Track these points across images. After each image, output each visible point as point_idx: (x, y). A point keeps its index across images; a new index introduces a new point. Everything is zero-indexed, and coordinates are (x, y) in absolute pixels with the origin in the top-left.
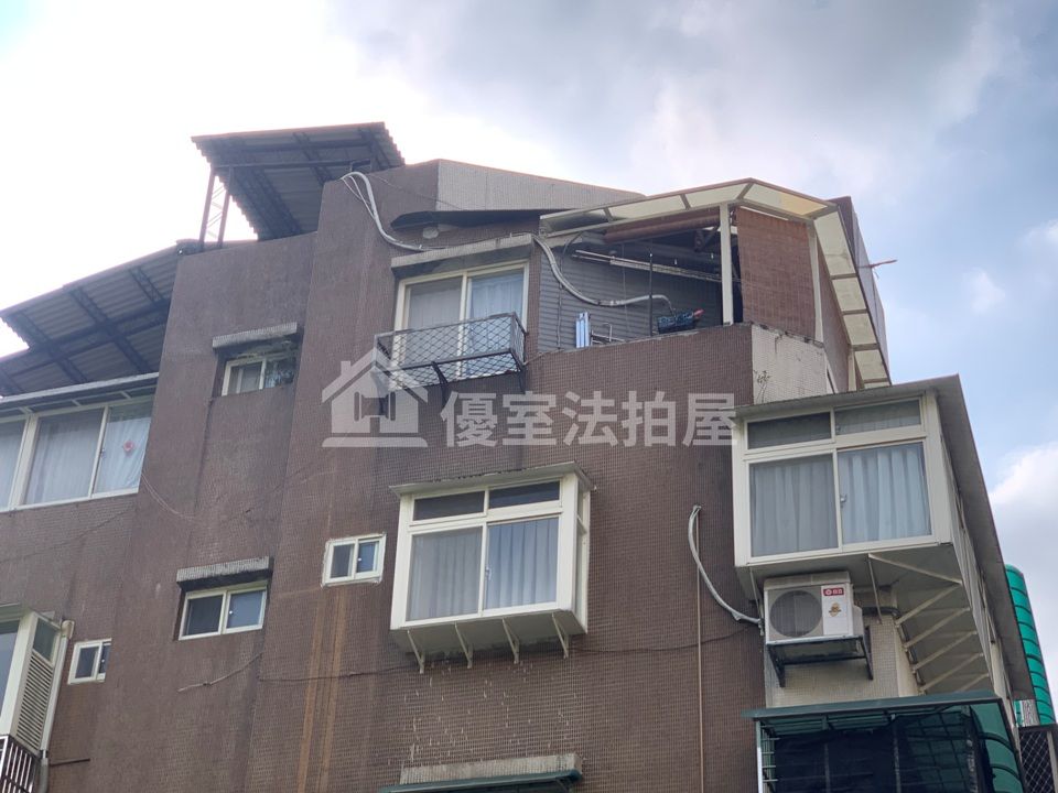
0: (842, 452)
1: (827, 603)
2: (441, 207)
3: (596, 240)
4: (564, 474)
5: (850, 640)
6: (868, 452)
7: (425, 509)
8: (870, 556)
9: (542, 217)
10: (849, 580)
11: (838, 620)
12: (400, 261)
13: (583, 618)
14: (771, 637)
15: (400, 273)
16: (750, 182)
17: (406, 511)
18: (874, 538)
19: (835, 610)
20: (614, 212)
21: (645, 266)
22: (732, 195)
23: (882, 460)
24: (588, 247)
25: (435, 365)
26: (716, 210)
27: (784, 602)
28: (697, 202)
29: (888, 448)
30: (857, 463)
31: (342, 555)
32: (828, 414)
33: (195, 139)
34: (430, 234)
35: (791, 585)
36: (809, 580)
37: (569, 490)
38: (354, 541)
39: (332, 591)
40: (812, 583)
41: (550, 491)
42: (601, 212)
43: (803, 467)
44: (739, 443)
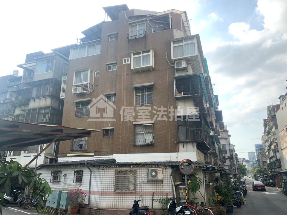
0: (184, 44)
1: (182, 63)
2: (134, 15)
3: (154, 18)
4: (151, 49)
5: (185, 67)
6: (188, 44)
7: (134, 54)
8: (188, 57)
9: (147, 16)
10: (185, 60)
11: (184, 65)
12: (129, 23)
13: (154, 67)
14: (176, 68)
15: (130, 24)
16: (173, 9)
17: (132, 55)
18: (188, 55)
19: (183, 64)
20: (156, 14)
21: (160, 22)
22: (171, 11)
23: (189, 45)
24: (152, 19)
25: (135, 36)
26: (169, 14)
27: (177, 63)
28: (166, 13)
29: (190, 44)
30: (186, 46)
31: (125, 60)
32: (183, 40)
33: (103, 8)
34: (133, 19)
35: (178, 61)
37: (151, 51)
38: (126, 59)
39: (124, 65)
40: (181, 61)
41: (149, 51)
42: (154, 15)
43: (180, 47)
44: (172, 44)
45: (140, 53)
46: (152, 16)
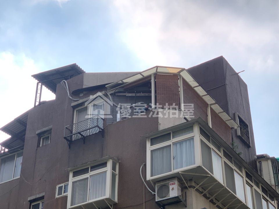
0: (174, 144)
1: (171, 187)
2: (84, 87)
3: (122, 90)
4: (108, 159)
5: (177, 197)
6: (181, 142)
7: (75, 174)
8: (180, 173)
9: (106, 86)
10: (177, 180)
11: (174, 191)
12: (73, 104)
13: (116, 200)
14: (157, 199)
15: (74, 107)
16: (157, 67)
17: (71, 175)
18: (182, 167)
19: (173, 189)
20: (125, 81)
21: (134, 95)
22: (154, 71)
23: (184, 144)
24: (117, 92)
25: (79, 133)
26: (150, 76)
27: (161, 188)
28: (146, 74)
29: (185, 140)
30: (178, 145)
31: (60, 188)
32: (170, 133)
33: (32, 76)
34: (81, 95)
35: (162, 183)
36: (166, 181)
37: (110, 164)
38: (63, 185)
39: (57, 199)
40: (167, 182)
41: (104, 164)
42: (121, 82)
43: (165, 150)
44: (148, 144)
45: (85, 171)
46: (117, 85)
